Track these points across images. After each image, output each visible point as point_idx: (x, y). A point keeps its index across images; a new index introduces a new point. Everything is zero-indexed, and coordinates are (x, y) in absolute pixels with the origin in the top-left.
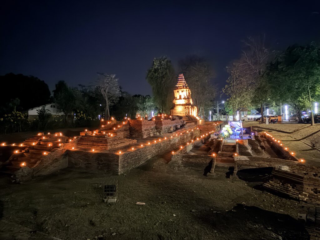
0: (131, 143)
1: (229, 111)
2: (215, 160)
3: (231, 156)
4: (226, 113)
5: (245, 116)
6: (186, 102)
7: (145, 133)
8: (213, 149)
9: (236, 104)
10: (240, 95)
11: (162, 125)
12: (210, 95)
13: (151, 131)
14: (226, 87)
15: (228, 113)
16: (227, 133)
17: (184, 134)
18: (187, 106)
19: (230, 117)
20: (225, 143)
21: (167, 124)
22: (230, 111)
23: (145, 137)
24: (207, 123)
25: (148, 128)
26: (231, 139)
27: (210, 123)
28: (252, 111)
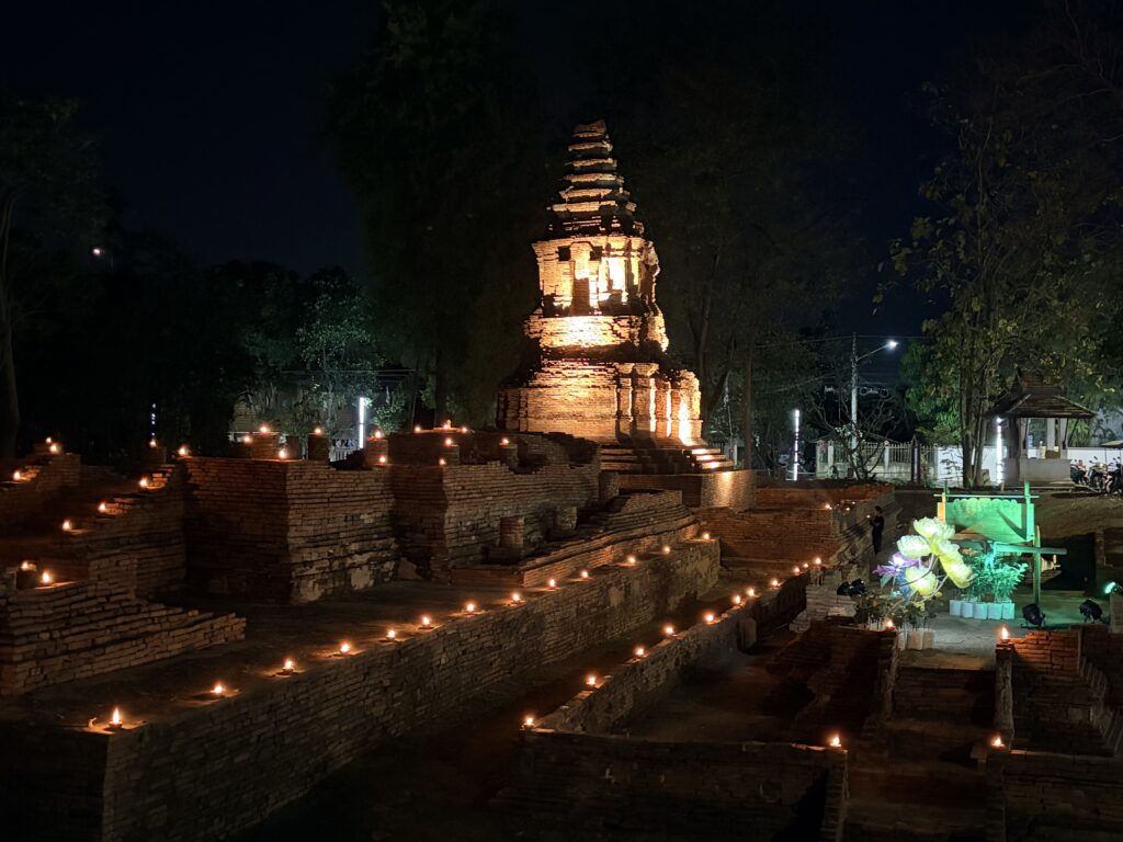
0: (200, 640)
1: (937, 410)
2: (845, 785)
3: (961, 755)
4: (917, 423)
5: (1050, 454)
6: (625, 332)
7: (311, 564)
8: (827, 698)
9: (984, 365)
10: (1021, 298)
11: (444, 508)
12: (803, 285)
13: (354, 547)
14: (916, 234)
15: (930, 423)
16: (932, 578)
17: (608, 578)
18: (628, 368)
19: (941, 454)
20: (911, 652)
21: (484, 495)
22: (945, 409)
23: (311, 593)
24: (772, 493)
25: (331, 527)
26: (960, 624)
27: (797, 494)
28: (1100, 415)
